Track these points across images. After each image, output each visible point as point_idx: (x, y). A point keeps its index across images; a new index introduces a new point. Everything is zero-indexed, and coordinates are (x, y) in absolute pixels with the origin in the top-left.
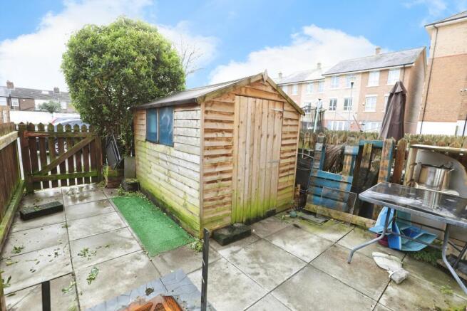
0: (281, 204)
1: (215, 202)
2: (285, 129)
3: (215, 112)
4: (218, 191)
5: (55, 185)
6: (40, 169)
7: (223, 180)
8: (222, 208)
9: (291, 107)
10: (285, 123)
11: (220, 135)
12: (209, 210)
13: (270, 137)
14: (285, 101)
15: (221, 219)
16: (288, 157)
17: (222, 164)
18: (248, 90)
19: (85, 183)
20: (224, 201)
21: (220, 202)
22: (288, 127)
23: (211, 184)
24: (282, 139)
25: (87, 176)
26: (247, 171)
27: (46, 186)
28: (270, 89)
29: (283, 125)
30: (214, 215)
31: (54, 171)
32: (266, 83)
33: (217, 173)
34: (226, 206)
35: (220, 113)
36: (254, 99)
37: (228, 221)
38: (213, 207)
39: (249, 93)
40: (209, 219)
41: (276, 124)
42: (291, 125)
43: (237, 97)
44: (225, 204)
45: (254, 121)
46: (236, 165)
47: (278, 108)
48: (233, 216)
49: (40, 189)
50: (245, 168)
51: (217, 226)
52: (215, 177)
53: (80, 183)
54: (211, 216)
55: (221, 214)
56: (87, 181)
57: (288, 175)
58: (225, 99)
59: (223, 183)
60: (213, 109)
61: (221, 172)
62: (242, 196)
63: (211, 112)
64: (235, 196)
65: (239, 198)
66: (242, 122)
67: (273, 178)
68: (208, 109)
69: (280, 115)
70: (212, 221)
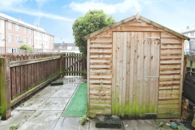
0: (164, 112)
1: (98, 97)
2: (163, 52)
3: (98, 43)
4: (100, 91)
5: (70, 75)
6: (66, 69)
7: (105, 84)
8: (103, 101)
9: (170, 34)
10: (163, 47)
11: (101, 56)
12: (94, 101)
13: (146, 58)
14: (161, 30)
15: (103, 109)
16: (169, 75)
17: (103, 74)
18: (123, 27)
19: (79, 75)
20: (105, 97)
21: (102, 97)
22: (168, 50)
23: (95, 85)
24: (161, 60)
25: (80, 73)
26: (125, 80)
27: (67, 75)
28: (144, 24)
29: (161, 49)
30: (97, 105)
31: (70, 70)
32: (140, 21)
33: (100, 79)
34: (106, 101)
35: (101, 43)
36: (130, 33)
37: (108, 111)
38: (97, 99)
39: (124, 29)
40: (94, 106)
41: (153, 49)
42: (170, 49)
43: (114, 33)
44: (106, 99)
45: (129, 47)
46: (115, 75)
47: (154, 36)
48: (113, 110)
49: (65, 75)
50: (123, 79)
51: (100, 112)
52: (98, 82)
53: (77, 75)
54: (96, 105)
55: (103, 105)
56: (80, 75)
57: (172, 89)
58: (104, 35)
59: (104, 86)
60: (95, 42)
61: (103, 79)
62: (120, 98)
63: (95, 43)
64: (114, 96)
65: (118, 99)
66: (118, 48)
67: (151, 89)
68: (92, 41)
69: (157, 42)
70: (96, 108)
